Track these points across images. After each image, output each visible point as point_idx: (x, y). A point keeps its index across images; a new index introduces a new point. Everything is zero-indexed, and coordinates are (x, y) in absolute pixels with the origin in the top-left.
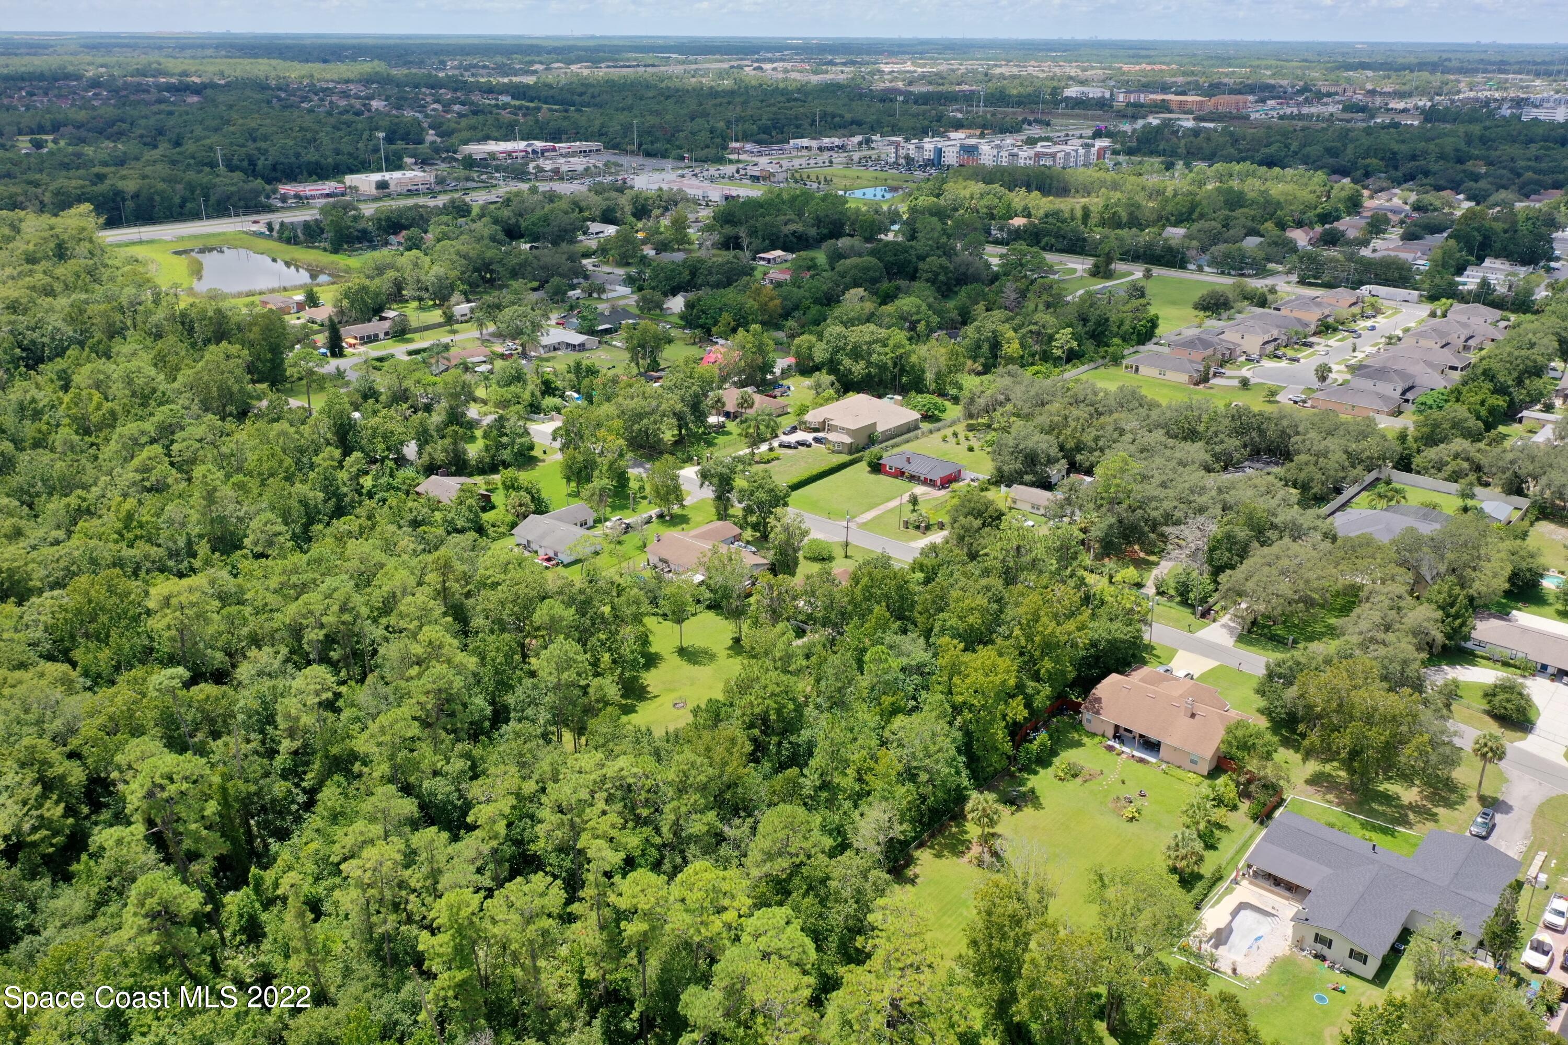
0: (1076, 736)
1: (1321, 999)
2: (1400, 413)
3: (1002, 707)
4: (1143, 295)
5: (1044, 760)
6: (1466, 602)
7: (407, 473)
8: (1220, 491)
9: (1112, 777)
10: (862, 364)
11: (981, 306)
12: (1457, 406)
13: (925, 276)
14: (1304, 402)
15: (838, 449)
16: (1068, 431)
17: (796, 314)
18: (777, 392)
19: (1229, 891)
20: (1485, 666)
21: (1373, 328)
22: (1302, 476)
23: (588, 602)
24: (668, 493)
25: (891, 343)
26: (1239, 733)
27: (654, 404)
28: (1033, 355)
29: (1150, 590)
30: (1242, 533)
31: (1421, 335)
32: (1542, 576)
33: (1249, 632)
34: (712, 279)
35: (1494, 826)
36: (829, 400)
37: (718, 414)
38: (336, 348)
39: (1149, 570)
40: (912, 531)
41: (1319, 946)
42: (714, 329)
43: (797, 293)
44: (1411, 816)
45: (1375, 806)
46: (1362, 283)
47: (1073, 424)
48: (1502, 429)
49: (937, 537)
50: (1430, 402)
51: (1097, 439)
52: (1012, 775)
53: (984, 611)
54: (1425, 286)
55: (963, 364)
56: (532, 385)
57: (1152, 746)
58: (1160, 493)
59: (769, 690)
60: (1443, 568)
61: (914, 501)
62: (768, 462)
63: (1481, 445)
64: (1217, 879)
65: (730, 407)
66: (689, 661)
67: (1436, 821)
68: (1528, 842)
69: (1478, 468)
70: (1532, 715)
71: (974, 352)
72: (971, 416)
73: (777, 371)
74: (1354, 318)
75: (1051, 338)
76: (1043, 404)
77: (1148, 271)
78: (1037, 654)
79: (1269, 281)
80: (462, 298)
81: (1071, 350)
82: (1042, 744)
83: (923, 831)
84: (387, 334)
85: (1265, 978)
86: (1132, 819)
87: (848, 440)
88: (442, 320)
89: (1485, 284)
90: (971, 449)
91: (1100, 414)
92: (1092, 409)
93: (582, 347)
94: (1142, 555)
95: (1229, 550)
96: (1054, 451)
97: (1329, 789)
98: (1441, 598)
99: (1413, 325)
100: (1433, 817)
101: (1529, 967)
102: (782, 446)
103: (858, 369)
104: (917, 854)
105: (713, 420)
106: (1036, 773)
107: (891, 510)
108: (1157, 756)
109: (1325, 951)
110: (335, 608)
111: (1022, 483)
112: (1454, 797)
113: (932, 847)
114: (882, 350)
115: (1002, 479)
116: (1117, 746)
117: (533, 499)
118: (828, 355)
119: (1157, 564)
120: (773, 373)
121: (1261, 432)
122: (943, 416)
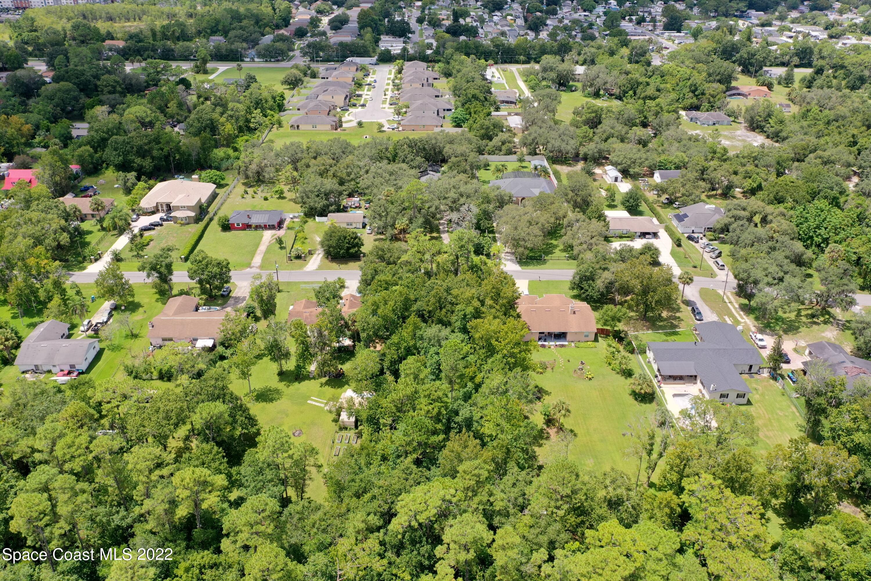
9: (561, 361)
10: (148, 159)
14: (397, 128)
15: (190, 221)
18: (90, 193)
19: (662, 391)
20: (615, 241)
21: (375, 81)
31: (411, 81)
33: (521, 259)
35: (700, 312)
40: (296, 261)
41: (722, 399)
44: (674, 322)
45: (659, 324)
46: (345, 57)
49: (315, 261)
50: (459, 116)
57: (561, 336)
61: (279, 241)
62: (148, 244)
67: (683, 320)
68: (715, 314)
72: (247, 178)
77: (240, 65)
79: (297, 62)
86: (590, 379)
90: (266, 199)
95: (486, 219)
99: (390, 76)
100: (680, 319)
107: (268, 252)
108: (567, 341)
109: (725, 400)
112: (676, 306)
122: (225, 182)
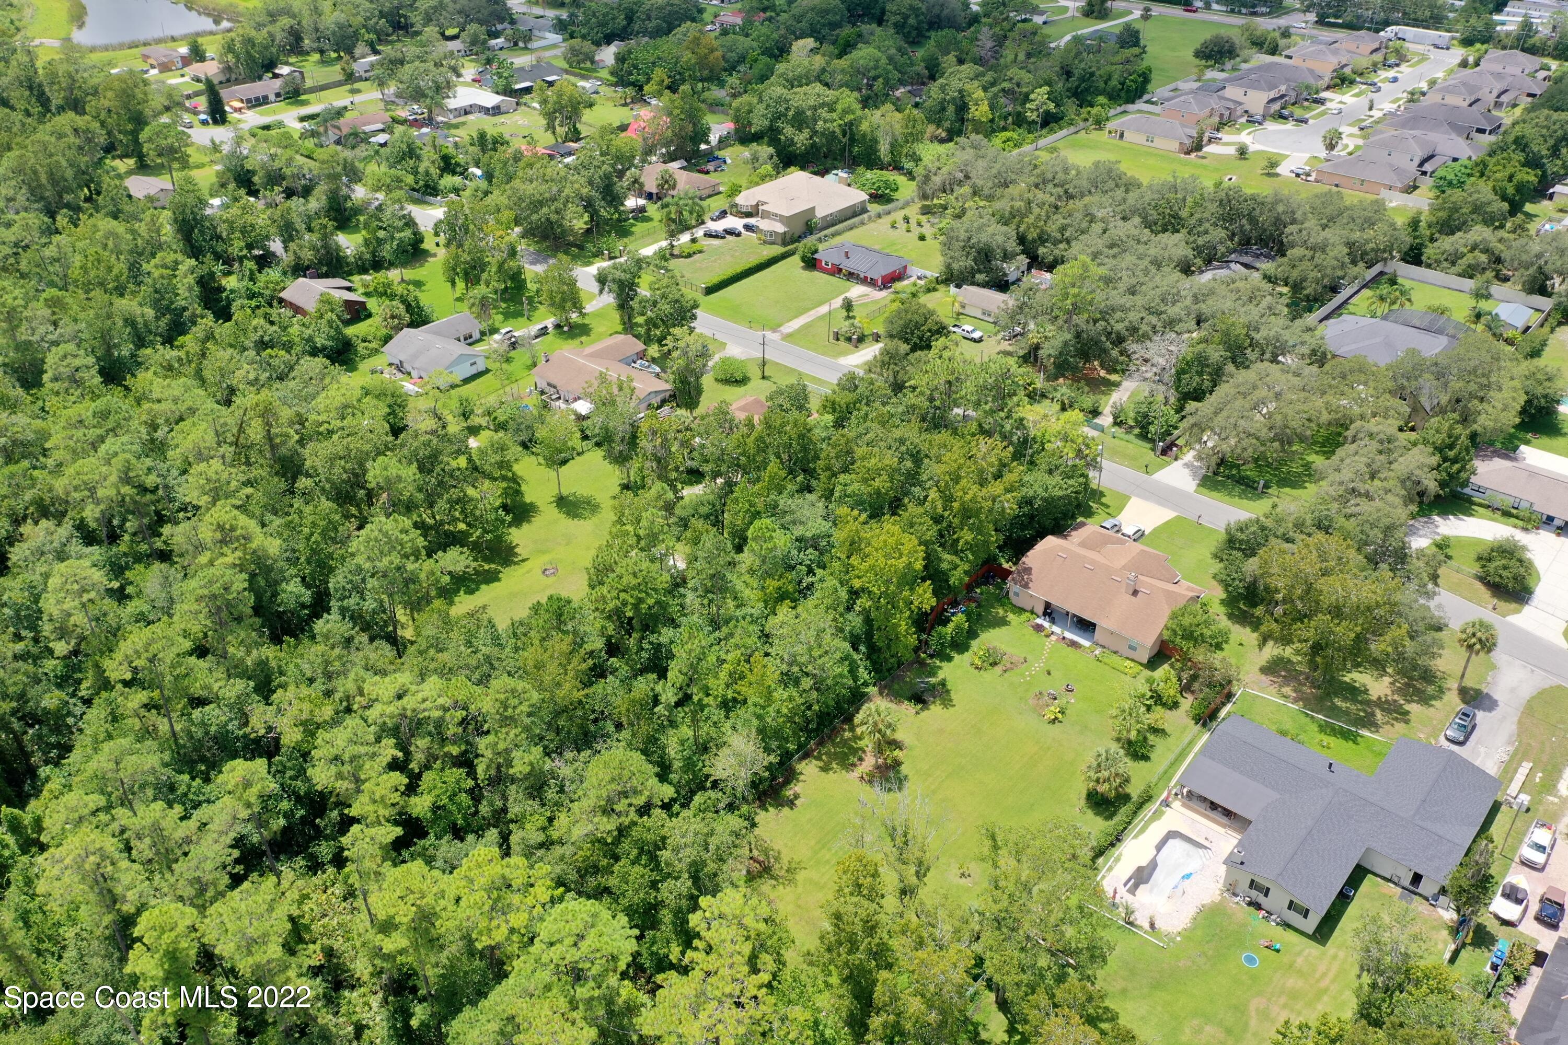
0: (1001, 612)
1: (1250, 960)
2: (1415, 187)
3: (906, 593)
4: (1136, 44)
5: (960, 644)
6: (1467, 442)
7: (273, 274)
8: (1196, 299)
9: (1037, 667)
10: (806, 133)
11: (951, 58)
12: (1481, 182)
13: (893, 19)
14: (1308, 175)
15: (770, 239)
16: (1031, 219)
17: (741, 68)
18: (711, 167)
19: (1157, 815)
20: (1482, 517)
21: (1395, 80)
22: (1295, 275)
23: (435, 456)
24: (564, 300)
25: (839, 107)
26: (1187, 621)
27: (555, 189)
28: (1006, 118)
29: (1106, 420)
30: (1216, 354)
31: (1448, 90)
32: (1558, 402)
33: (1215, 473)
34: (651, 25)
35: (1474, 727)
36: (764, 178)
37: (640, 196)
38: (218, 115)
39: (1107, 394)
40: (843, 344)
41: (1254, 894)
42: (646, 88)
43: (744, 43)
44: (1379, 715)
45: (1338, 702)
46: (1387, 23)
47: (1036, 210)
48: (1529, 207)
49: (870, 352)
50: (1450, 177)
51: (1063, 229)
52: (922, 663)
53: (893, 473)
54: (1459, 27)
55: (922, 133)
56: (428, 163)
57: (1085, 626)
58: (1127, 301)
59: (625, 581)
60: (1444, 399)
61: (848, 306)
62: (689, 256)
63: (1502, 233)
64: (1146, 799)
65: (651, 186)
66: (568, 514)
67: (1407, 722)
68: (1511, 749)
69: (1498, 260)
70: (1530, 582)
71: (936, 117)
72: (925, 197)
73: (714, 138)
74: (1375, 68)
75: (1026, 98)
76: (1006, 185)
77: (1147, 10)
78: (956, 521)
79: (1283, 22)
80: (368, 50)
81: (1047, 113)
82: (958, 627)
83: (809, 738)
84: (278, 95)
85: (1187, 934)
86: (1053, 721)
87: (780, 228)
88: (341, 77)
89: (1527, 26)
90: (922, 238)
91: (1070, 197)
92: (1060, 191)
93: (496, 111)
94: (1103, 373)
95: (1200, 374)
96: (1012, 245)
97: (1287, 680)
98: (1439, 439)
99: (1440, 75)
100: (1403, 716)
101: (1497, 917)
102: (709, 235)
103: (801, 139)
104: (801, 767)
105: (631, 202)
106: (949, 659)
107: (821, 318)
108: (1091, 638)
109: (1261, 899)
110: (113, 478)
111: (973, 284)
112: (1430, 690)
113: (819, 758)
114: (828, 116)
115: (953, 278)
116: (1046, 624)
117: (408, 307)
118: (766, 123)
119: (1117, 385)
120: (707, 142)
121: (1252, 220)
122: (896, 195)
